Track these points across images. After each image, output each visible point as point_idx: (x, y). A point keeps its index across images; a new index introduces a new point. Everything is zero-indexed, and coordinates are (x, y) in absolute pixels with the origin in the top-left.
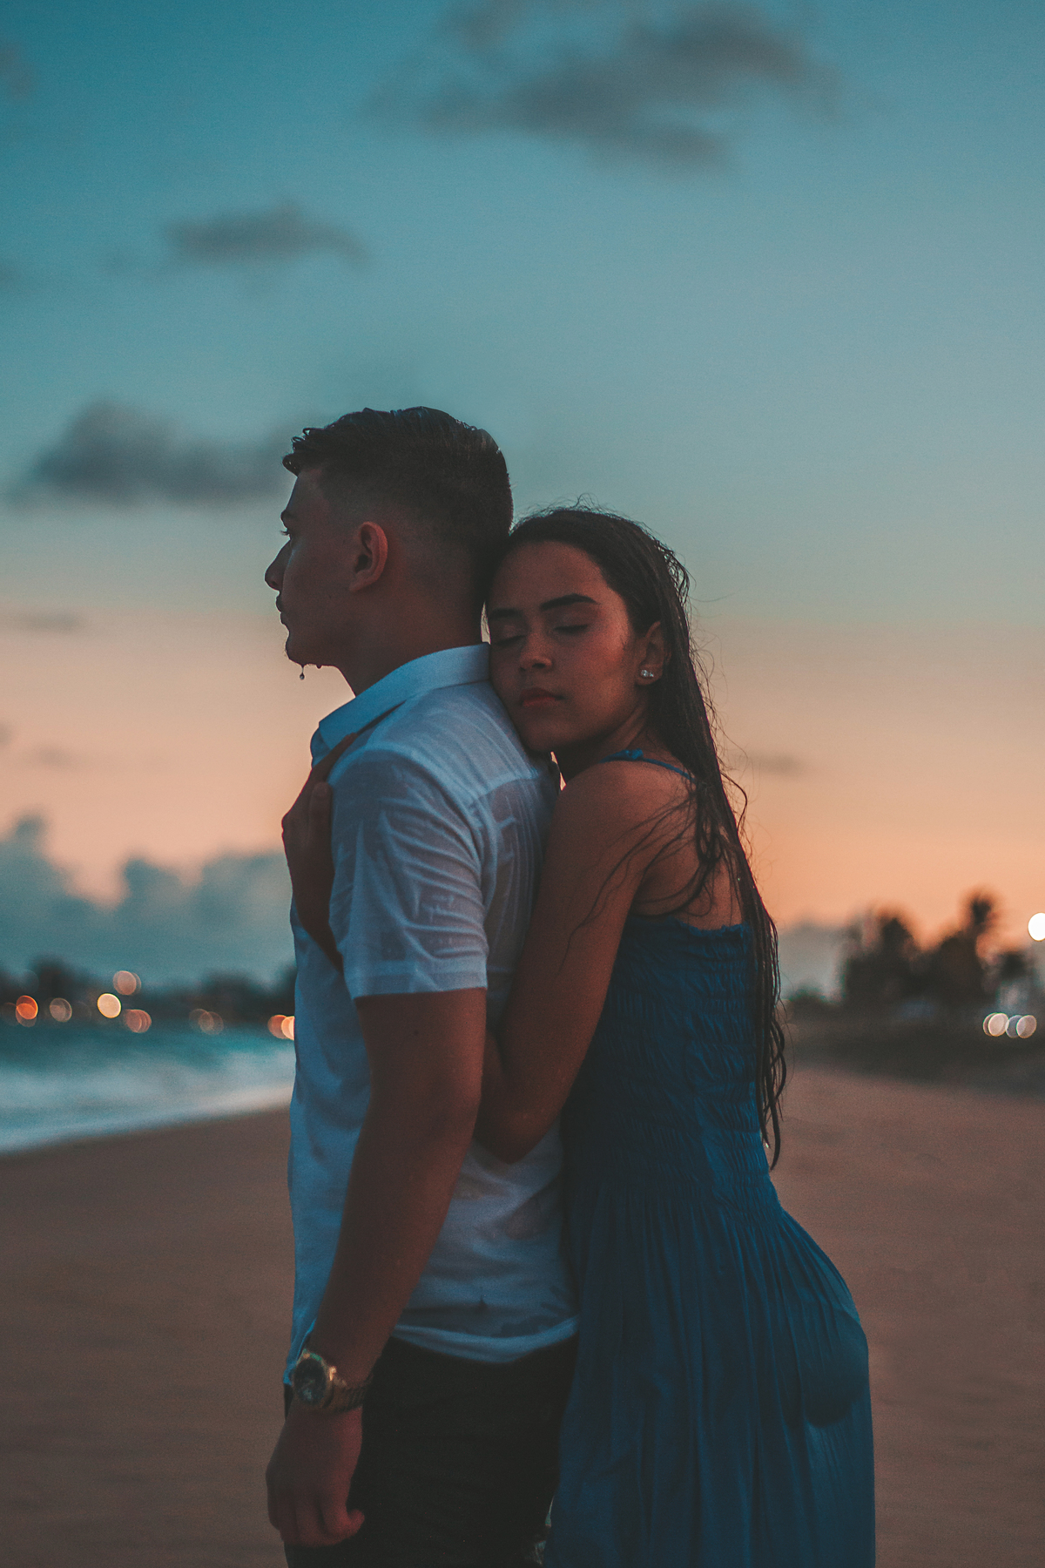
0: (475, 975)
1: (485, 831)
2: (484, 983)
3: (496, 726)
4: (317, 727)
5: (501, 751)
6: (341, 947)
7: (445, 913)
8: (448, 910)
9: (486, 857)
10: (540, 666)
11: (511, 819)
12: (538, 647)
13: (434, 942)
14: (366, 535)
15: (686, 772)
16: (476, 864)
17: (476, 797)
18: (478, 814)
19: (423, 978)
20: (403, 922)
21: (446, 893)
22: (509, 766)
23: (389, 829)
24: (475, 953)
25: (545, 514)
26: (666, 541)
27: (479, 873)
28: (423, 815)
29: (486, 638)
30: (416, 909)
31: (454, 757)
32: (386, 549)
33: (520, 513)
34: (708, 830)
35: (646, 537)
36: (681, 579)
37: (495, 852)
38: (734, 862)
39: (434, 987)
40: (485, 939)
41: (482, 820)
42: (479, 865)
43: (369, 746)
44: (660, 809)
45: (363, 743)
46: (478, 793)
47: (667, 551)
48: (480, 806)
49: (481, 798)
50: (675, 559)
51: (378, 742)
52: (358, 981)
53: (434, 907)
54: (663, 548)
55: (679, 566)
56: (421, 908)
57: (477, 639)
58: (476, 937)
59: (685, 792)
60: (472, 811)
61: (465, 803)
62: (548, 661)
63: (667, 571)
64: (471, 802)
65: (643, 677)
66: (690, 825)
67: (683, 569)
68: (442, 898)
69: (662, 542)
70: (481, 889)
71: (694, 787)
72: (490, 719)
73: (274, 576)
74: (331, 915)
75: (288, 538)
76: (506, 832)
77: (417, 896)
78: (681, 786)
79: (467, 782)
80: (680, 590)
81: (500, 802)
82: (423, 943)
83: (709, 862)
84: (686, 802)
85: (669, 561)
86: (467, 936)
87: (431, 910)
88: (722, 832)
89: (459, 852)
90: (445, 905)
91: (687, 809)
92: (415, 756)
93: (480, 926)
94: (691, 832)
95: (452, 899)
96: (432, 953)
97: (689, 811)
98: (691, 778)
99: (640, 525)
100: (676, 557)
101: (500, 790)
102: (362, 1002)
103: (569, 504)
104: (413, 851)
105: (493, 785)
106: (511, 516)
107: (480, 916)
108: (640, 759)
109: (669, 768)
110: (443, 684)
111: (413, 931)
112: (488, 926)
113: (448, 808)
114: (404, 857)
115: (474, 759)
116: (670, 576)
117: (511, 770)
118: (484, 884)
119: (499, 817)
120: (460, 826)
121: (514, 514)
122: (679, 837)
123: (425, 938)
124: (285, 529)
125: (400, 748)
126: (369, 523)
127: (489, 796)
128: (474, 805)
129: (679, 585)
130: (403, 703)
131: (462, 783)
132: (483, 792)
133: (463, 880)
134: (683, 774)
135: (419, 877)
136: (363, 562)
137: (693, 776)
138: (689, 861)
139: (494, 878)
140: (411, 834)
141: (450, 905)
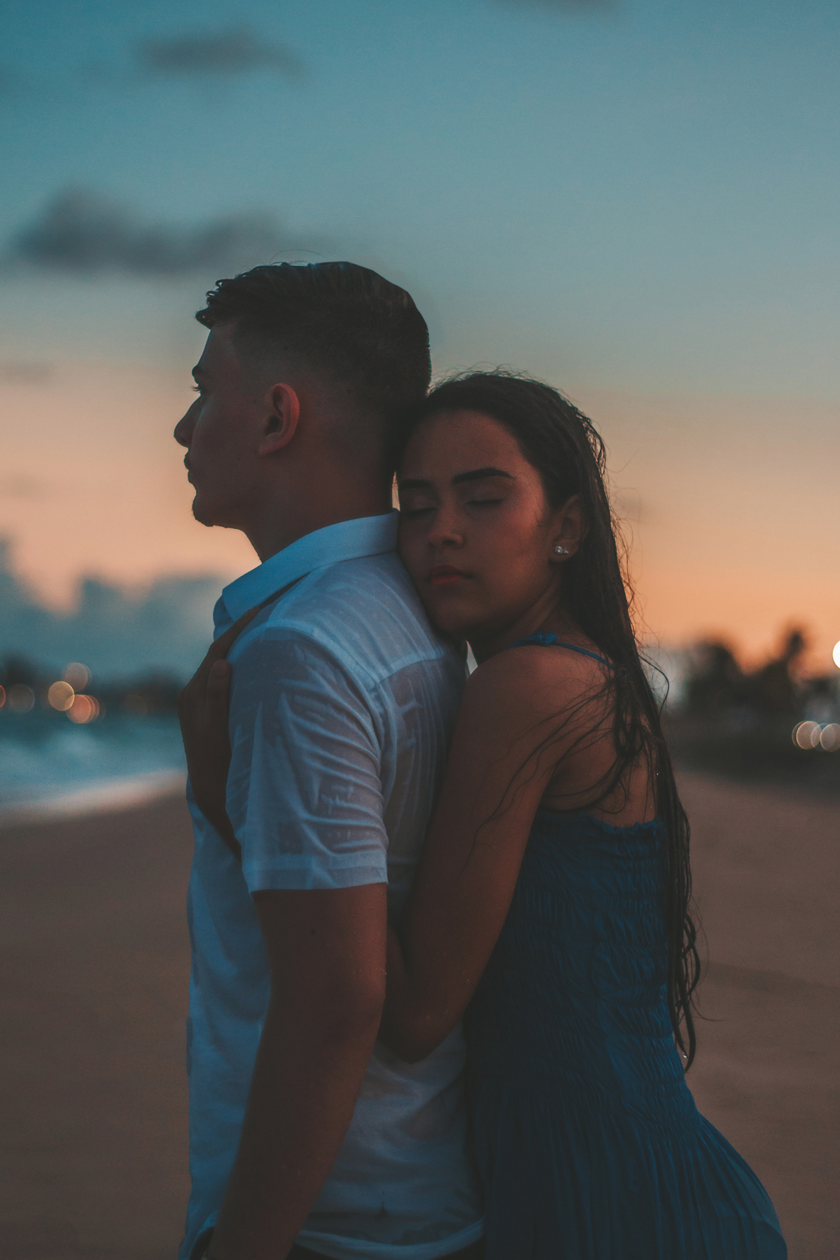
0: (375, 870)
1: (385, 716)
2: (384, 878)
3: (403, 604)
4: (221, 594)
5: (405, 630)
6: (239, 835)
7: (345, 804)
8: (346, 801)
9: (385, 742)
10: (449, 543)
11: (413, 704)
12: (449, 522)
13: (332, 836)
14: (277, 396)
15: (603, 657)
16: (376, 751)
17: (378, 680)
18: (379, 698)
19: (320, 874)
20: (303, 814)
21: (346, 783)
22: (412, 645)
23: (290, 714)
24: (373, 847)
25: (462, 377)
26: (584, 409)
27: (378, 760)
28: (325, 699)
29: (396, 505)
30: (316, 800)
31: (356, 636)
32: (298, 411)
33: (438, 377)
34: (629, 719)
35: (563, 403)
36: (599, 448)
37: (395, 737)
38: (654, 756)
39: (330, 882)
40: (384, 831)
41: (382, 705)
42: (379, 753)
43: (270, 624)
44: (575, 699)
45: (265, 619)
46: (380, 676)
47: (585, 419)
48: (382, 690)
49: (382, 681)
50: (592, 427)
51: (281, 619)
52: (255, 873)
53: (334, 799)
54: (581, 416)
55: (595, 433)
56: (320, 798)
57: (386, 507)
58: (373, 829)
59: (603, 680)
60: (373, 695)
61: (366, 686)
62: (458, 538)
63: (587, 438)
64: (372, 685)
65: (557, 553)
66: (608, 715)
67: (600, 438)
68: (342, 789)
69: (580, 409)
70: (380, 778)
71: (612, 674)
72: (398, 597)
73: (183, 433)
74: (228, 800)
75: (198, 395)
76: (408, 716)
77: (316, 787)
78: (598, 673)
79: (369, 663)
80: (599, 459)
81: (401, 684)
82: (323, 839)
83: (626, 756)
84: (604, 690)
85: (587, 429)
86: (367, 828)
87: (331, 801)
88: (644, 721)
89: (359, 738)
90: (344, 796)
91: (605, 699)
92: (318, 635)
93: (378, 817)
94: (608, 724)
95: (351, 789)
96: (329, 848)
97: (607, 700)
98: (608, 665)
99: (559, 392)
100: (593, 425)
101: (402, 673)
102: (259, 896)
103: (488, 369)
104: (315, 738)
105: (396, 666)
106: (428, 379)
107: (378, 806)
108: (554, 643)
109: (584, 653)
110: (349, 556)
111: (312, 825)
112: (388, 819)
113: (350, 692)
114: (305, 745)
115: (378, 640)
116: (588, 444)
117: (416, 651)
118: (383, 773)
119: (401, 701)
120: (361, 712)
121: (432, 377)
122: (595, 729)
123: (322, 831)
124: (197, 385)
125: (301, 625)
126: (281, 385)
127: (390, 678)
128: (375, 689)
129: (598, 454)
130: (309, 573)
131: (364, 666)
132: (385, 674)
133: (364, 770)
134: (600, 660)
135: (317, 765)
136: (274, 424)
137: (611, 662)
138: (605, 753)
139: (394, 767)
140: (313, 720)
141: (349, 797)
